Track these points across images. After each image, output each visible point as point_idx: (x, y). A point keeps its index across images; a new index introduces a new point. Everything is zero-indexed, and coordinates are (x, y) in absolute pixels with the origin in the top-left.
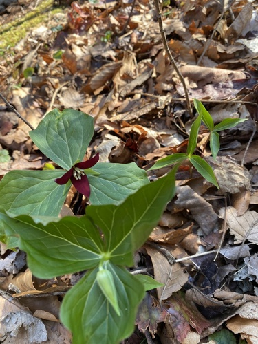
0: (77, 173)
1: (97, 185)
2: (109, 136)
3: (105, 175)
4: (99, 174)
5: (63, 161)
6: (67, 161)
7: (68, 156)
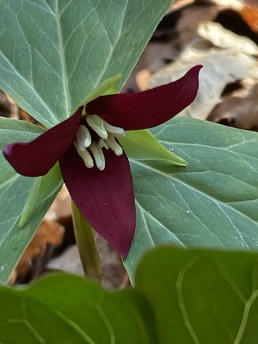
0: (95, 138)
1: (167, 209)
2: (214, 32)
3: (206, 175)
4: (182, 161)
5: (31, 87)
6: (47, 89)
7: (56, 66)
